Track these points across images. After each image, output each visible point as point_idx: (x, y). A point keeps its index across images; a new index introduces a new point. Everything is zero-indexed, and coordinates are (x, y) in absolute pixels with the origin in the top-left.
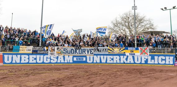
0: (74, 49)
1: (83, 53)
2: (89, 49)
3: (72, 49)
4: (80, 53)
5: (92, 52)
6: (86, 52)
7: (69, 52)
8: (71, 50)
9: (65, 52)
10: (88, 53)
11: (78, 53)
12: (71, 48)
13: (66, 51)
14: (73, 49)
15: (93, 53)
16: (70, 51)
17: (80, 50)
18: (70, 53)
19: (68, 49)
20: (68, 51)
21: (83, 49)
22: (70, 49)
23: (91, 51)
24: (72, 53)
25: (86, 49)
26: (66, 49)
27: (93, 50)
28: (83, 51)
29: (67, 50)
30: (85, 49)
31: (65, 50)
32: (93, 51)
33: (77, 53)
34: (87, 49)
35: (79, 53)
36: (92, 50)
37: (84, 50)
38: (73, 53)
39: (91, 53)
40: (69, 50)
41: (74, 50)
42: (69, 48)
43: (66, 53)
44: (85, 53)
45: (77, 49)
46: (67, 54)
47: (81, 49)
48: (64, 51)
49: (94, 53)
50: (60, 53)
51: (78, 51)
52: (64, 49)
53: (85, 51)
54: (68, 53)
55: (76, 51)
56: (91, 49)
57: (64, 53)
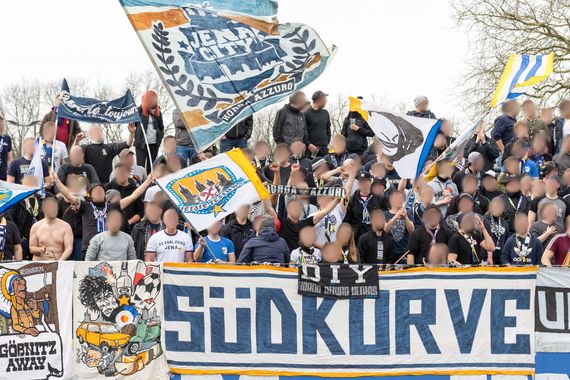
0: (290, 288)
1: (403, 347)
2: (478, 296)
3: (266, 297)
4: (370, 338)
5: (510, 336)
6: (443, 330)
7: (231, 335)
8: (250, 303)
9: (184, 331)
10: (466, 345)
11: (343, 338)
12: (253, 284)
13: (197, 320)
14: (278, 296)
15: (522, 344)
16: (243, 315)
17: (369, 306)
18: (242, 346)
19: (217, 292)
20: (218, 315)
21: (403, 297)
22: (242, 293)
23: (500, 322)
24: (266, 346)
25: (440, 287)
26: (196, 294)
27: (522, 299)
28: (404, 319)
29: (210, 302)
30: (428, 297)
31: (183, 304)
32: (525, 321)
33: (335, 349)
34: (453, 296)
35: (358, 347)
36: (510, 308)
37: (416, 307)
38: (276, 337)
39: (498, 346)
40: (230, 304)
41: (297, 303)
42: (230, 285)
43: (196, 345)
44: (431, 346)
45: (331, 299)
46: (208, 355)
47: (381, 298)
48: (172, 311)
49: (541, 342)
50: (128, 348)
51: (338, 317)
52: (172, 293)
53: (429, 314)
54: (219, 345)
55: (316, 323)
56: (500, 297)
57: (173, 340)
